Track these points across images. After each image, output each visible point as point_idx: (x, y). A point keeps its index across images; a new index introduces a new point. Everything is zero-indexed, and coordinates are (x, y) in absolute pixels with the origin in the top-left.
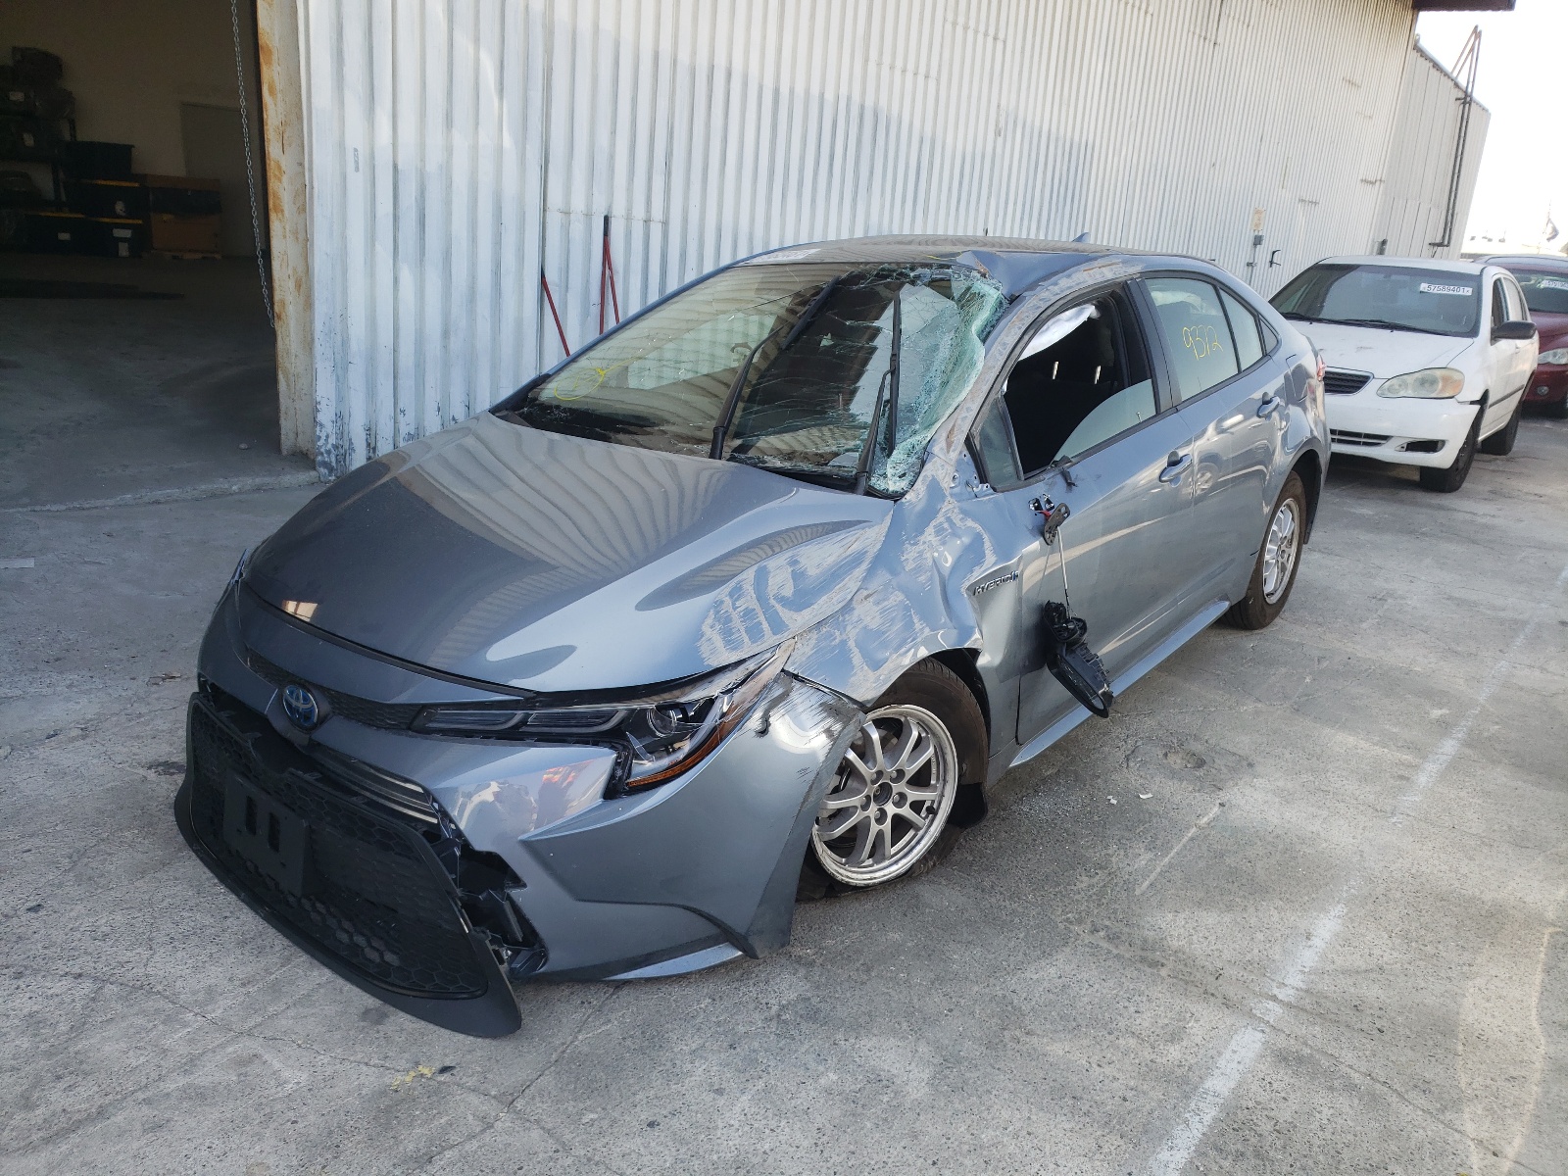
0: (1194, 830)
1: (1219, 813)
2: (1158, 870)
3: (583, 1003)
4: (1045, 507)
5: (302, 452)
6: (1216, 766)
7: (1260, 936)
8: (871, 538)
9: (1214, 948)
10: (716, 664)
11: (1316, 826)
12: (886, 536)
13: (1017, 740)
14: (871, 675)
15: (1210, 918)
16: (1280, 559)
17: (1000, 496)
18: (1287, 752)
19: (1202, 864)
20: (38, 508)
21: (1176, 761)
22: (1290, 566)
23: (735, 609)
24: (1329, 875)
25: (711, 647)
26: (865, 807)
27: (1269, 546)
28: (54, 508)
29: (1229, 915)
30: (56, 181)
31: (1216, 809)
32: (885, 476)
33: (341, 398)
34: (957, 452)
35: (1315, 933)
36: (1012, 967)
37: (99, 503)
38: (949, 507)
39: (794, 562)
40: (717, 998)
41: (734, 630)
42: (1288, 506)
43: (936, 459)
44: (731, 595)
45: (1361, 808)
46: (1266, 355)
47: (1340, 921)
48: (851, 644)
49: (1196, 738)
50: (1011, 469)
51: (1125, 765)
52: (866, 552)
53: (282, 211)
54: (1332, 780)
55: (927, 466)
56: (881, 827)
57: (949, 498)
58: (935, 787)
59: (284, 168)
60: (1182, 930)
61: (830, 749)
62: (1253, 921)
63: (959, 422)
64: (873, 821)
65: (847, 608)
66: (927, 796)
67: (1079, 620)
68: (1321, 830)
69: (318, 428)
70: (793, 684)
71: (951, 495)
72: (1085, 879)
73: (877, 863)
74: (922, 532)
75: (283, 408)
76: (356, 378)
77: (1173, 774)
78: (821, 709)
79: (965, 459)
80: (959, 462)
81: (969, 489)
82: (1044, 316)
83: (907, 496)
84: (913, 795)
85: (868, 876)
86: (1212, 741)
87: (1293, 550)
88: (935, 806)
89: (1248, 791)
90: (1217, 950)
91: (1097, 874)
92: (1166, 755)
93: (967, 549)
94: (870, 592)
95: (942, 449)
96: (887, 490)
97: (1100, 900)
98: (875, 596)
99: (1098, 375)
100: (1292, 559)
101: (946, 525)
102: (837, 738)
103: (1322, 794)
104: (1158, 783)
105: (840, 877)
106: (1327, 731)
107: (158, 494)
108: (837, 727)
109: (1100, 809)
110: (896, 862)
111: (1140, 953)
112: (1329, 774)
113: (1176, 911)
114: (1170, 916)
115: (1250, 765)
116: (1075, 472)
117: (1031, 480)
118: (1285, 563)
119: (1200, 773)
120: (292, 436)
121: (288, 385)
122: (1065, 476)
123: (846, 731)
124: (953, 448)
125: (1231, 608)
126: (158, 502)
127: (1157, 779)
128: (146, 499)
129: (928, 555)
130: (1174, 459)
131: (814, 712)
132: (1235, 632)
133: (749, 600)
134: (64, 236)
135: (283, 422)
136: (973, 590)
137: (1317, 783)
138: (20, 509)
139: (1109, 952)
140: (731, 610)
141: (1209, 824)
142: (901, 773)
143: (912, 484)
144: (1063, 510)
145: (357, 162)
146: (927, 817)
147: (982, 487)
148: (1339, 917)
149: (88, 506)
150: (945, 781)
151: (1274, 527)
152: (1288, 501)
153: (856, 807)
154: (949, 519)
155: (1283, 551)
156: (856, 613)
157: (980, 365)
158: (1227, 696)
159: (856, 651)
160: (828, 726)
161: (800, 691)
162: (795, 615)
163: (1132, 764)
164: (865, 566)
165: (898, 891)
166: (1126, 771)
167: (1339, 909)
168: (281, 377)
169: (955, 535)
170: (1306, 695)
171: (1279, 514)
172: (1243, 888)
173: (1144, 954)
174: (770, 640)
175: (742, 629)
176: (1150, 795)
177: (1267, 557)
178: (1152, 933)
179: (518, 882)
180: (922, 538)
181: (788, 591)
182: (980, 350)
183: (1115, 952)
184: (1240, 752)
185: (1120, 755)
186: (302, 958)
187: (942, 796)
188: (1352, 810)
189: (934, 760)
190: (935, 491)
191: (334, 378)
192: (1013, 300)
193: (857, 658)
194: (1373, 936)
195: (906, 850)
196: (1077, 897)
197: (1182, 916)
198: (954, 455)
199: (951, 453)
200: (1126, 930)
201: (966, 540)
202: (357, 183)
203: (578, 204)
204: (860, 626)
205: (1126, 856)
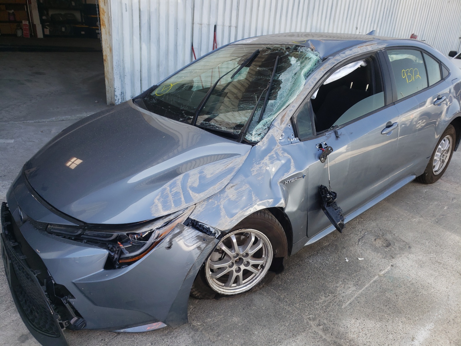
0: (377, 277)
1: (390, 270)
2: (356, 296)
3: (102, 340)
4: (324, 146)
5: (113, 104)
6: (394, 247)
7: (391, 337)
8: (238, 162)
9: (368, 340)
10: (157, 216)
11: (431, 280)
12: (245, 161)
13: (307, 235)
14: (229, 220)
15: (370, 324)
16: (442, 158)
17: (302, 143)
18: (427, 242)
19: (375, 295)
20: (25, 122)
21: (379, 243)
22: (446, 161)
23: (171, 192)
24: (431, 307)
25: (157, 208)
26: (231, 266)
27: (437, 153)
28: (30, 122)
29: (380, 323)
30: (81, 16)
31: (389, 268)
32: (251, 135)
33: (123, 87)
34: (285, 125)
35: (416, 338)
36: (277, 341)
37: (44, 120)
38: (278, 148)
39: (201, 172)
40: (153, 343)
41: (168, 201)
42: (448, 138)
43: (275, 127)
44: (170, 186)
45: (454, 272)
46: (443, 79)
47: (430, 332)
48: (222, 206)
49: (391, 232)
50: (311, 131)
51: (357, 243)
52: (235, 168)
53: (105, 25)
54: (444, 257)
55: (270, 131)
56: (238, 274)
57: (278, 144)
58: (264, 258)
59: (105, 10)
60: (356, 329)
61: (200, 254)
62: (390, 328)
63: (288, 112)
64: (234, 272)
65: (223, 191)
66: (260, 262)
67: (334, 193)
68: (433, 282)
69: (115, 97)
70: (185, 228)
71: (280, 143)
72: (323, 298)
73: (238, 286)
74: (263, 159)
75: (107, 90)
76: (127, 80)
77: (376, 249)
78: (196, 238)
79: (290, 127)
80: (286, 128)
81: (289, 140)
82: (335, 67)
83: (258, 144)
84: (253, 262)
85: (233, 291)
86: (396, 235)
87: (449, 155)
88: (264, 265)
89: (405, 260)
90: (369, 342)
91: (329, 296)
92: (375, 240)
93: (283, 166)
94: (234, 184)
95: (278, 123)
96: (252, 140)
97: (326, 309)
98: (236, 186)
99: (367, 88)
100: (448, 158)
101: (275, 156)
102: (203, 250)
103: (438, 264)
104: (368, 253)
105: (220, 292)
106: (448, 233)
107: (64, 118)
108: (203, 246)
109: (340, 263)
110: (246, 286)
111: (335, 339)
112: (443, 254)
113: (356, 319)
114: (353, 321)
115: (410, 247)
116: (339, 132)
117: (319, 135)
118: (444, 160)
119: (387, 249)
120: (110, 99)
121: (109, 82)
122: (336, 133)
123: (207, 247)
124: (283, 123)
125: (416, 178)
126: (63, 120)
127: (368, 251)
128: (60, 119)
129: (264, 168)
130: (389, 124)
131: (193, 239)
132: (421, 184)
133: (178, 188)
134: (83, 33)
135: (107, 94)
136: (283, 182)
137: (437, 259)
138: (20, 122)
139: (321, 337)
140: (169, 192)
141: (384, 275)
142: (247, 255)
143: (262, 138)
144: (330, 149)
145: (126, 8)
146: (260, 269)
147: (295, 139)
148: (430, 330)
149: (41, 121)
150: (268, 256)
151: (440, 147)
152: (448, 136)
153: (227, 267)
154: (276, 153)
155: (444, 155)
156: (226, 193)
157: (302, 88)
158: (408, 214)
159: (223, 210)
160: (199, 245)
161: (188, 231)
162: (197, 195)
163: (360, 243)
164: (233, 174)
165: (246, 297)
166: (357, 246)
167: (430, 326)
168: (106, 80)
169: (278, 159)
170: (443, 215)
171: (443, 141)
172: (390, 309)
173: (336, 340)
174: (184, 205)
175: (172, 201)
176: (363, 259)
177: (435, 158)
178: (343, 329)
179: (73, 297)
180: (262, 161)
181: (196, 185)
182: (303, 81)
183: (324, 337)
184: (407, 241)
185: (357, 238)
186: (14, 307)
187: (266, 262)
188: (449, 273)
189: (263, 247)
190: (272, 142)
191: (120, 80)
192: (324, 59)
193: (223, 212)
194: (443, 342)
195: (251, 281)
196: (317, 307)
197: (358, 321)
198: (283, 126)
199: (282, 125)
200: (332, 326)
201: (283, 162)
202: (126, 15)
203: (205, 21)
204: (227, 199)
205: (344, 288)
